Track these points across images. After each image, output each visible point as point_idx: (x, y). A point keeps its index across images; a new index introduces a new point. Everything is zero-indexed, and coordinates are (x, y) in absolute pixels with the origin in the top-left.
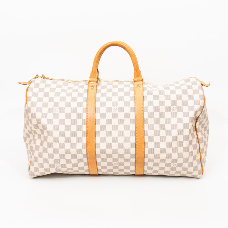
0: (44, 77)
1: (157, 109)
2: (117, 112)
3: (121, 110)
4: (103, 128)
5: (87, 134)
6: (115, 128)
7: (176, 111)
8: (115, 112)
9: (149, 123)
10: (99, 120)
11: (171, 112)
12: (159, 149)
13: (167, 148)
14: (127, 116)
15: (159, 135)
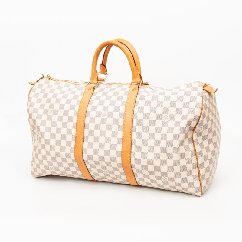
0: (49, 78)
1: (146, 116)
2: (106, 117)
3: (110, 115)
4: (91, 133)
5: (76, 138)
6: (103, 133)
7: (168, 120)
8: (104, 117)
9: (137, 131)
10: (88, 124)
11: (163, 120)
12: (146, 160)
13: (154, 160)
14: (115, 122)
15: (147, 145)
